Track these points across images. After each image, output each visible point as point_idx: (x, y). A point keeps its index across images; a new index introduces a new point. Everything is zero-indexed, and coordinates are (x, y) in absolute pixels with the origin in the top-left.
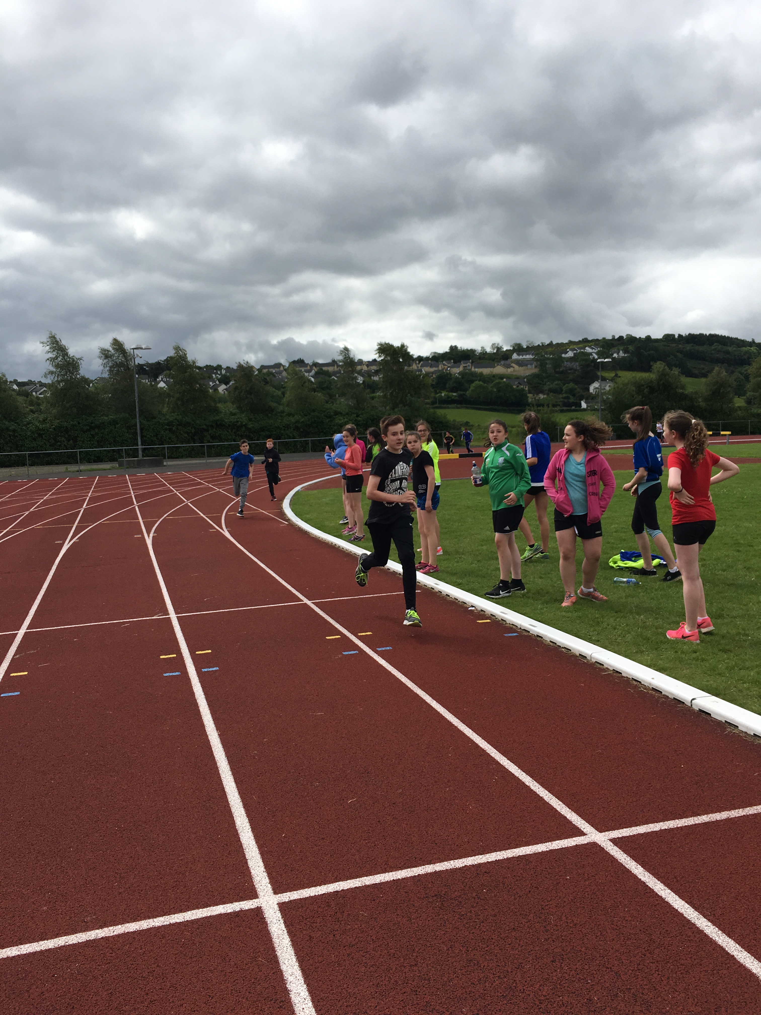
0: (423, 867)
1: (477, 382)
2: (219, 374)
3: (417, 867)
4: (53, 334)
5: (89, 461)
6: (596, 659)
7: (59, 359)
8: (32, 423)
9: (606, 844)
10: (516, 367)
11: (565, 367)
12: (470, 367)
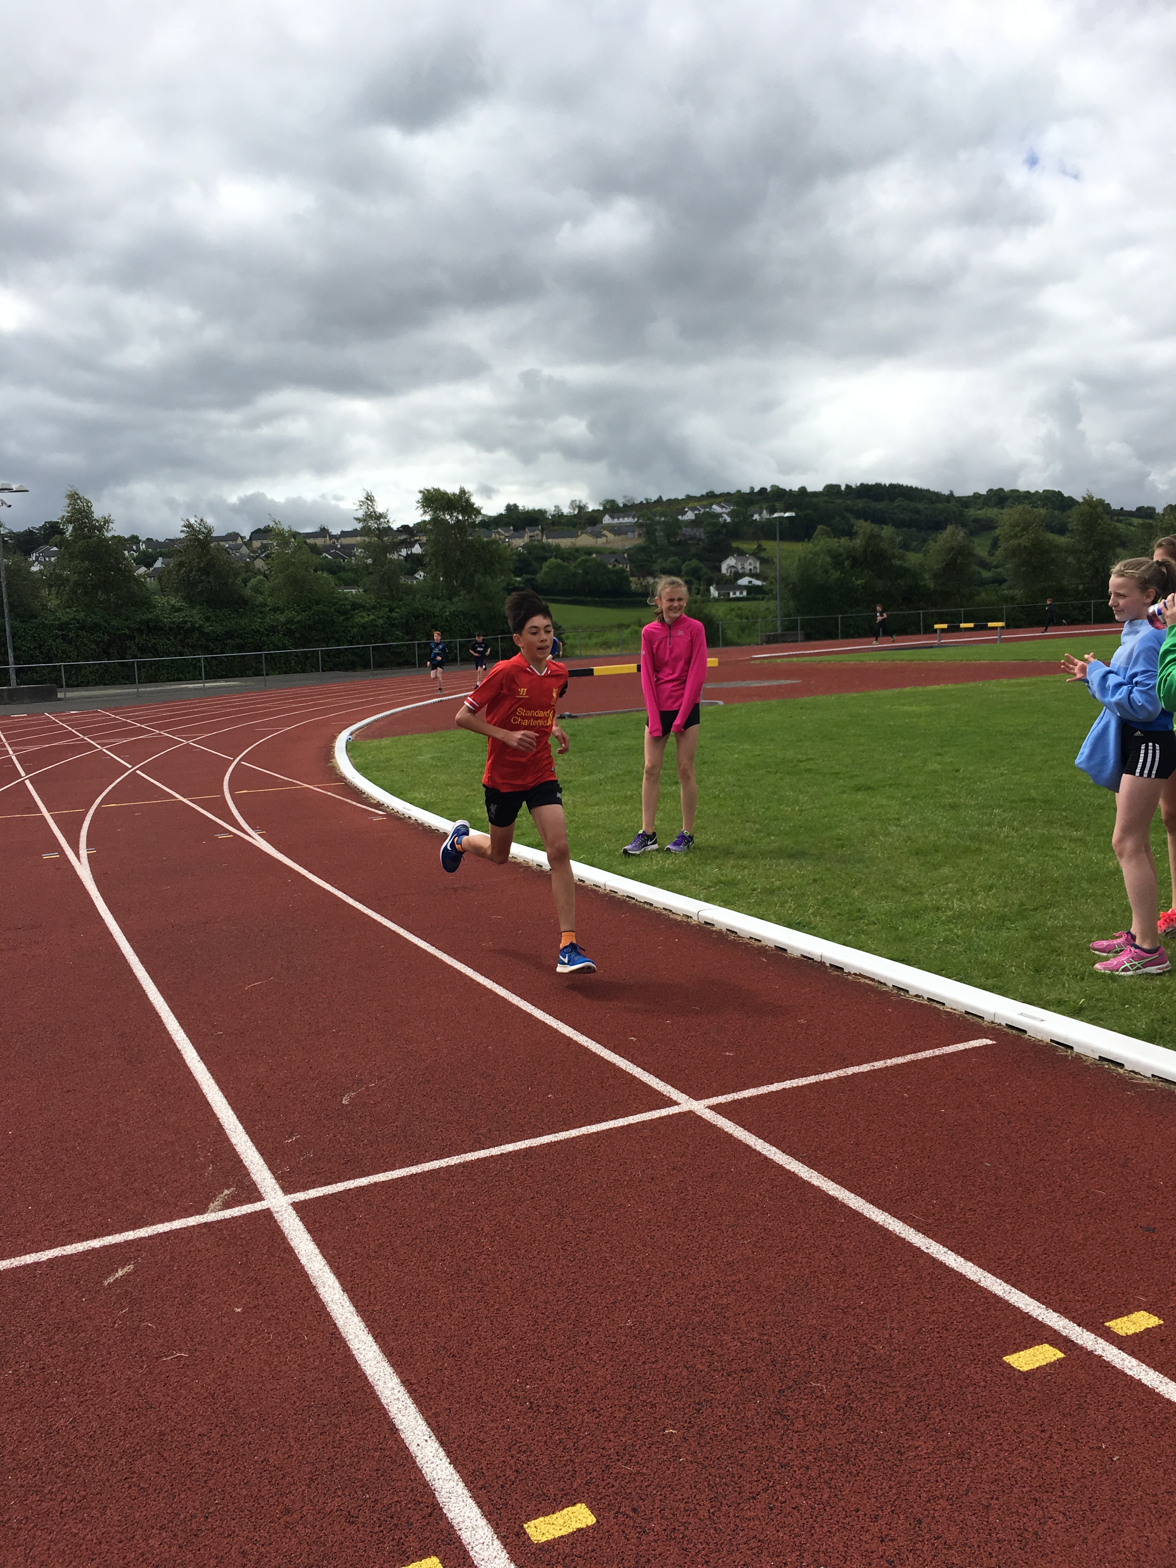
2: (134, 551)
10: (611, 536)
11: (683, 535)
12: (539, 538)
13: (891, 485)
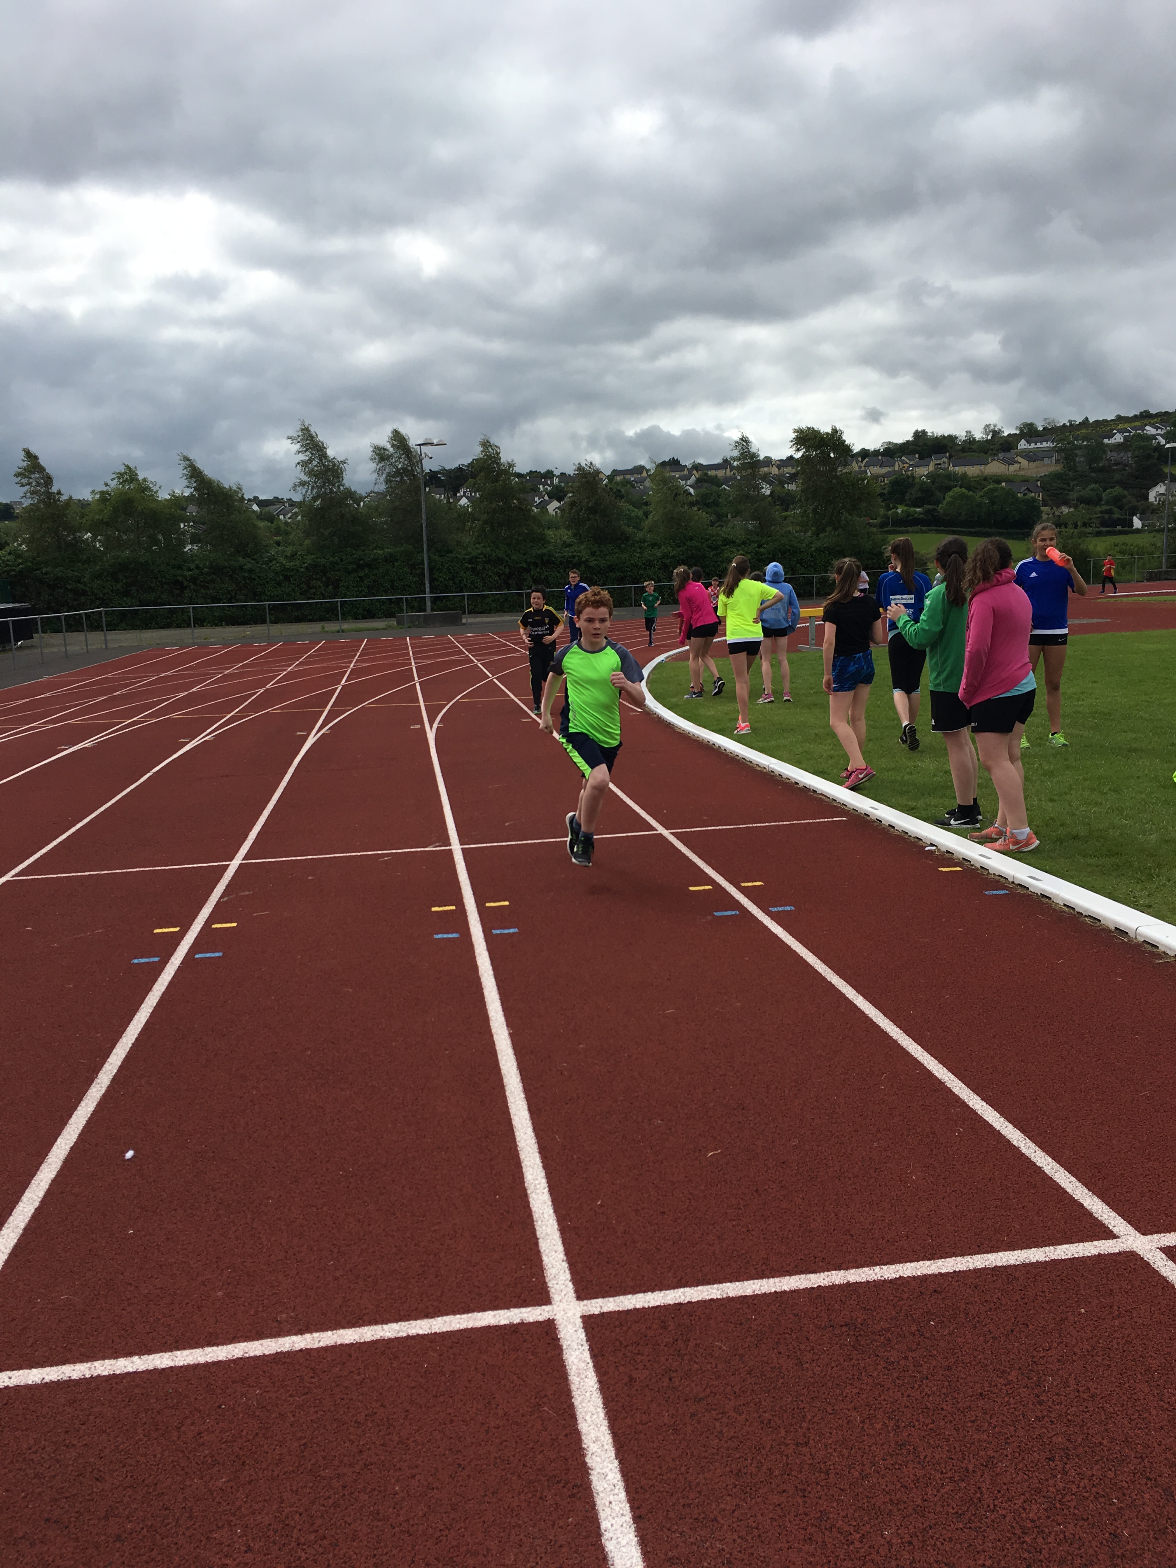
0: (826, 1273)
1: (957, 489)
2: (548, 485)
3: (816, 1273)
4: (306, 424)
5: (356, 618)
6: (1145, 937)
7: (315, 463)
8: (276, 559)
9: (1153, 1256)
10: (1024, 462)
11: (1108, 460)
12: (946, 466)
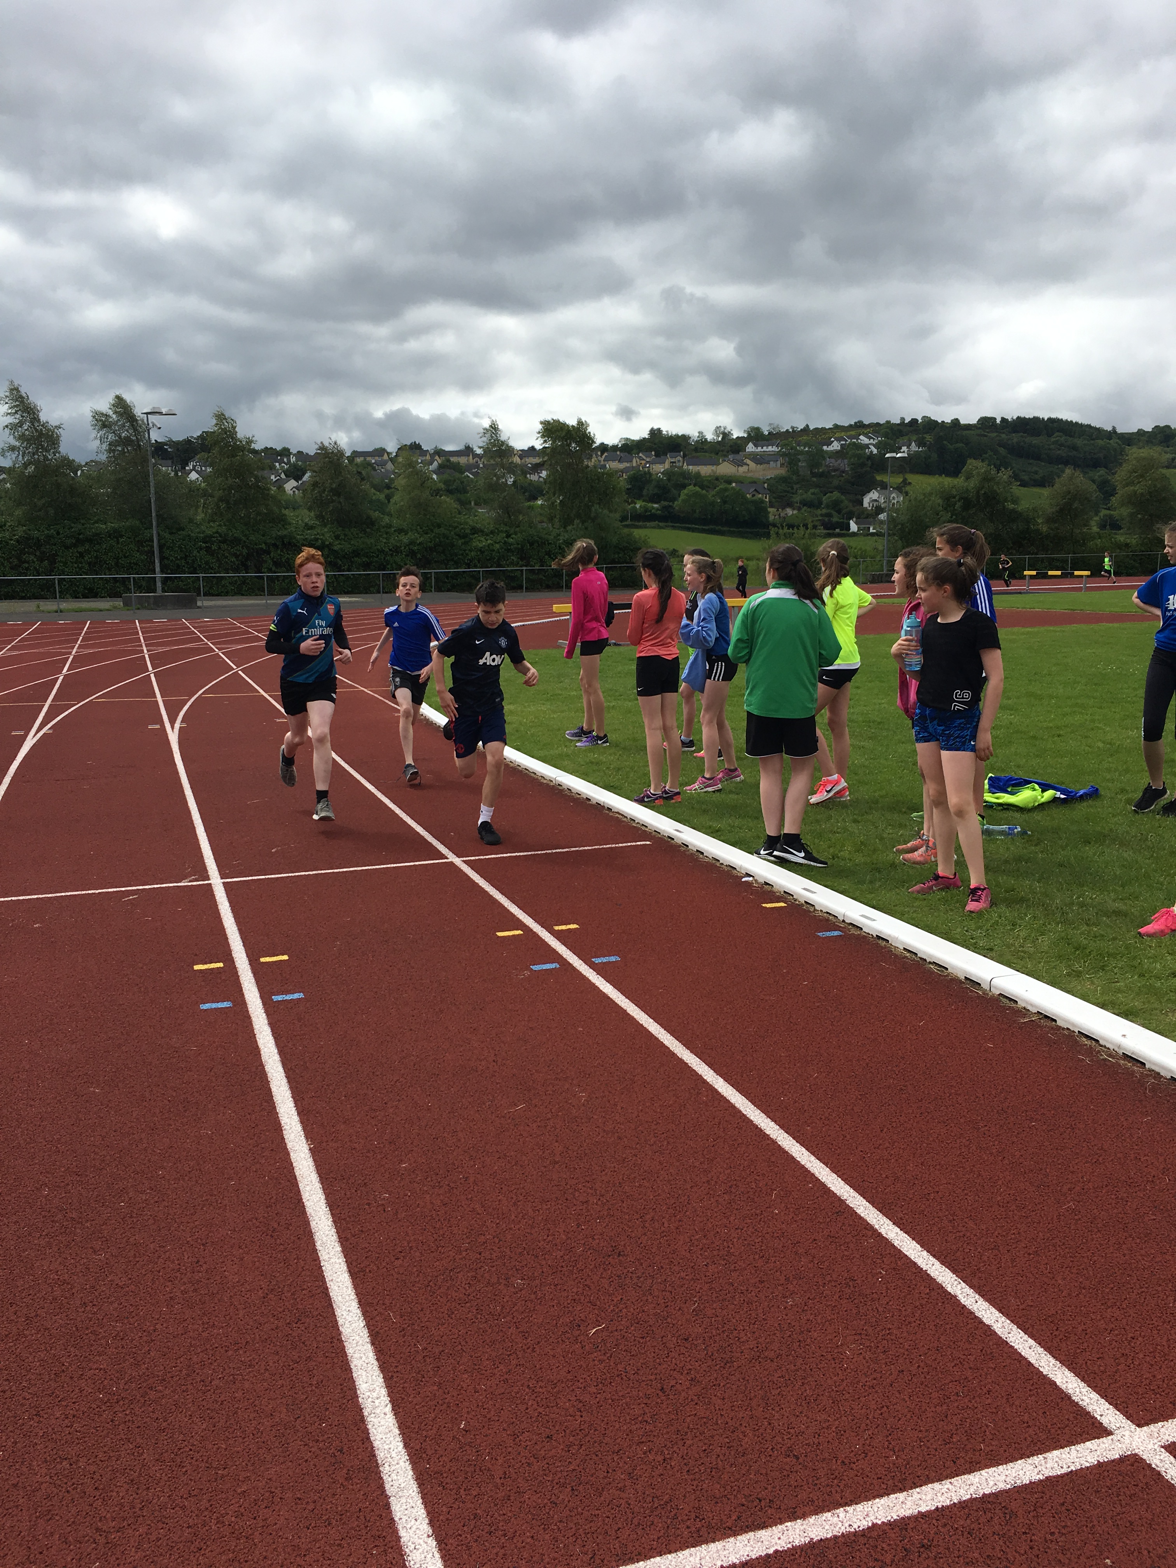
1: (691, 487)
2: (285, 463)
4: (16, 385)
5: (76, 596)
6: (1001, 990)
7: (26, 427)
9: (1159, 1458)
10: (752, 465)
11: (827, 466)
13: (1050, 419)
